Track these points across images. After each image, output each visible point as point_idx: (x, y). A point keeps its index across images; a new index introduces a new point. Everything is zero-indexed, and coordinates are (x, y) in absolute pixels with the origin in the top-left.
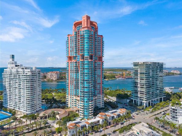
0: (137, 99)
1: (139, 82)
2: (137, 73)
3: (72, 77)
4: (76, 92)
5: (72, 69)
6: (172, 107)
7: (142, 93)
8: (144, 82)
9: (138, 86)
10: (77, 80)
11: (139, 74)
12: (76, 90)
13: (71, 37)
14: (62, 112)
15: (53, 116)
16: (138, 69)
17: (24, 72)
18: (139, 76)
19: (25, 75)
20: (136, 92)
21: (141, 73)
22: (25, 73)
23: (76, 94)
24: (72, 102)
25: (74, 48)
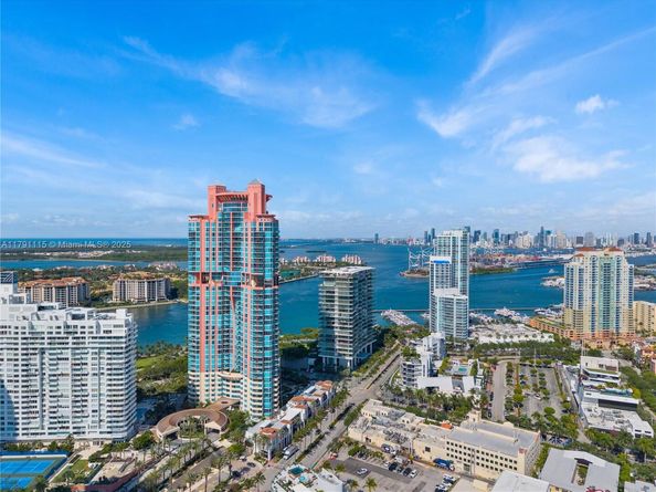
0: (333, 354)
1: (336, 316)
2: (333, 297)
3: (211, 325)
4: (223, 361)
5: (211, 305)
6: (408, 363)
7: (343, 340)
8: (346, 315)
9: (336, 325)
10: (225, 331)
11: (336, 299)
12: (223, 356)
13: (208, 224)
16: (333, 288)
17: (98, 326)
18: (336, 303)
19: (102, 334)
20: (331, 339)
21: (340, 297)
22: (102, 329)
23: (223, 366)
24: (211, 388)
25: (217, 251)
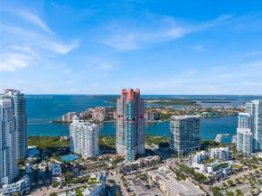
1: (175, 134)
10: (124, 133)
14: (113, 156)
15: (108, 159)
